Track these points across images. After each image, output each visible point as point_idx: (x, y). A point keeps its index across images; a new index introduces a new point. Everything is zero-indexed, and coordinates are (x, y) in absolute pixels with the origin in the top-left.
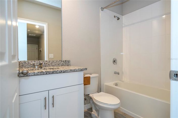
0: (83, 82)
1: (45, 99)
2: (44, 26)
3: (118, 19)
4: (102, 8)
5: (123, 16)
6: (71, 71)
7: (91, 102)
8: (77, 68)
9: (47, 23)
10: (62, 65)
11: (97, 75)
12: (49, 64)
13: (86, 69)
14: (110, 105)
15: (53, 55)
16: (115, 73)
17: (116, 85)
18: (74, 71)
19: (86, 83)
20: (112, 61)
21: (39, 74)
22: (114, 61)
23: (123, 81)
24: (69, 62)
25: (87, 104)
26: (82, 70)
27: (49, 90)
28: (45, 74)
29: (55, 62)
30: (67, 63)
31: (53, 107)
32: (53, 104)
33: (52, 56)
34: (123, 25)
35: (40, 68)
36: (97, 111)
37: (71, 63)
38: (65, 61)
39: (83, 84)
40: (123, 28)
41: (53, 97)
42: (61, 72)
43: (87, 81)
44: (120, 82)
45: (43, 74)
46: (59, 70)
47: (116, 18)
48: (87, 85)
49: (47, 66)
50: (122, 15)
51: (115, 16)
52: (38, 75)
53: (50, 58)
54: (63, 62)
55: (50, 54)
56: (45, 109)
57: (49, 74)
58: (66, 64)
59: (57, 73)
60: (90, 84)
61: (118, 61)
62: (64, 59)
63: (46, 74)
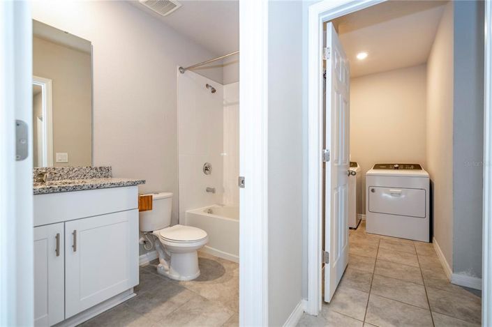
0: (136, 205)
1: (58, 237)
2: (41, 87)
3: (214, 91)
4: (181, 68)
5: (224, 86)
6: (112, 186)
7: (157, 246)
8: (125, 180)
9: (51, 80)
10: (93, 177)
11: (170, 194)
12: (62, 174)
13: (144, 182)
14: (190, 242)
15: (67, 154)
16: (207, 191)
17: (210, 211)
18: (119, 185)
19: (144, 208)
20: (202, 167)
21: (44, 191)
22: (206, 169)
23: (223, 205)
24: (108, 169)
25: (150, 251)
26: (134, 184)
27: (65, 222)
28: (58, 190)
29: (76, 169)
30: (105, 172)
31: (75, 250)
32: (74, 247)
33: (63, 157)
34: (224, 103)
35: (40, 183)
36: (168, 259)
37: (114, 171)
38: (100, 168)
39: (138, 210)
40: (224, 108)
41: (74, 233)
42: (91, 188)
43: (145, 203)
44: (218, 206)
45: (53, 192)
46: (87, 184)
47: (210, 88)
48: (145, 210)
49: (57, 178)
50: (223, 84)
51: (207, 85)
52: (43, 193)
53: (57, 161)
54: (94, 171)
55: (58, 152)
56: (58, 255)
57: (67, 191)
58: (101, 174)
59: (84, 190)
60: (151, 209)
61: (214, 168)
62: (97, 164)
63: (60, 191)
